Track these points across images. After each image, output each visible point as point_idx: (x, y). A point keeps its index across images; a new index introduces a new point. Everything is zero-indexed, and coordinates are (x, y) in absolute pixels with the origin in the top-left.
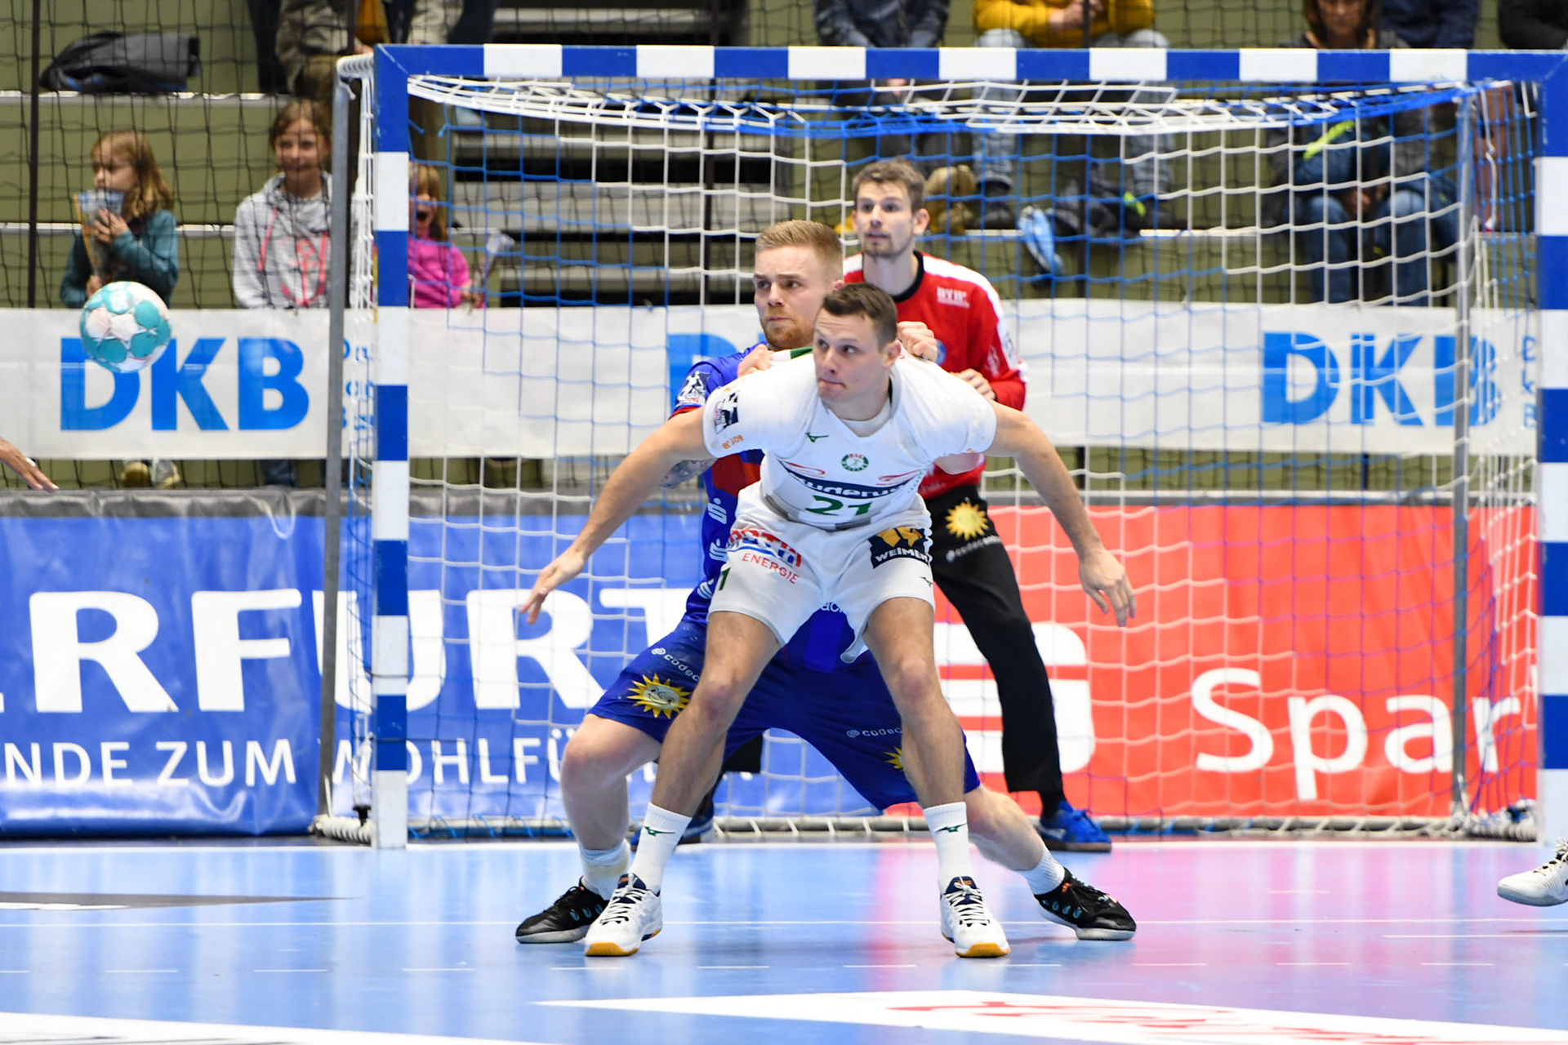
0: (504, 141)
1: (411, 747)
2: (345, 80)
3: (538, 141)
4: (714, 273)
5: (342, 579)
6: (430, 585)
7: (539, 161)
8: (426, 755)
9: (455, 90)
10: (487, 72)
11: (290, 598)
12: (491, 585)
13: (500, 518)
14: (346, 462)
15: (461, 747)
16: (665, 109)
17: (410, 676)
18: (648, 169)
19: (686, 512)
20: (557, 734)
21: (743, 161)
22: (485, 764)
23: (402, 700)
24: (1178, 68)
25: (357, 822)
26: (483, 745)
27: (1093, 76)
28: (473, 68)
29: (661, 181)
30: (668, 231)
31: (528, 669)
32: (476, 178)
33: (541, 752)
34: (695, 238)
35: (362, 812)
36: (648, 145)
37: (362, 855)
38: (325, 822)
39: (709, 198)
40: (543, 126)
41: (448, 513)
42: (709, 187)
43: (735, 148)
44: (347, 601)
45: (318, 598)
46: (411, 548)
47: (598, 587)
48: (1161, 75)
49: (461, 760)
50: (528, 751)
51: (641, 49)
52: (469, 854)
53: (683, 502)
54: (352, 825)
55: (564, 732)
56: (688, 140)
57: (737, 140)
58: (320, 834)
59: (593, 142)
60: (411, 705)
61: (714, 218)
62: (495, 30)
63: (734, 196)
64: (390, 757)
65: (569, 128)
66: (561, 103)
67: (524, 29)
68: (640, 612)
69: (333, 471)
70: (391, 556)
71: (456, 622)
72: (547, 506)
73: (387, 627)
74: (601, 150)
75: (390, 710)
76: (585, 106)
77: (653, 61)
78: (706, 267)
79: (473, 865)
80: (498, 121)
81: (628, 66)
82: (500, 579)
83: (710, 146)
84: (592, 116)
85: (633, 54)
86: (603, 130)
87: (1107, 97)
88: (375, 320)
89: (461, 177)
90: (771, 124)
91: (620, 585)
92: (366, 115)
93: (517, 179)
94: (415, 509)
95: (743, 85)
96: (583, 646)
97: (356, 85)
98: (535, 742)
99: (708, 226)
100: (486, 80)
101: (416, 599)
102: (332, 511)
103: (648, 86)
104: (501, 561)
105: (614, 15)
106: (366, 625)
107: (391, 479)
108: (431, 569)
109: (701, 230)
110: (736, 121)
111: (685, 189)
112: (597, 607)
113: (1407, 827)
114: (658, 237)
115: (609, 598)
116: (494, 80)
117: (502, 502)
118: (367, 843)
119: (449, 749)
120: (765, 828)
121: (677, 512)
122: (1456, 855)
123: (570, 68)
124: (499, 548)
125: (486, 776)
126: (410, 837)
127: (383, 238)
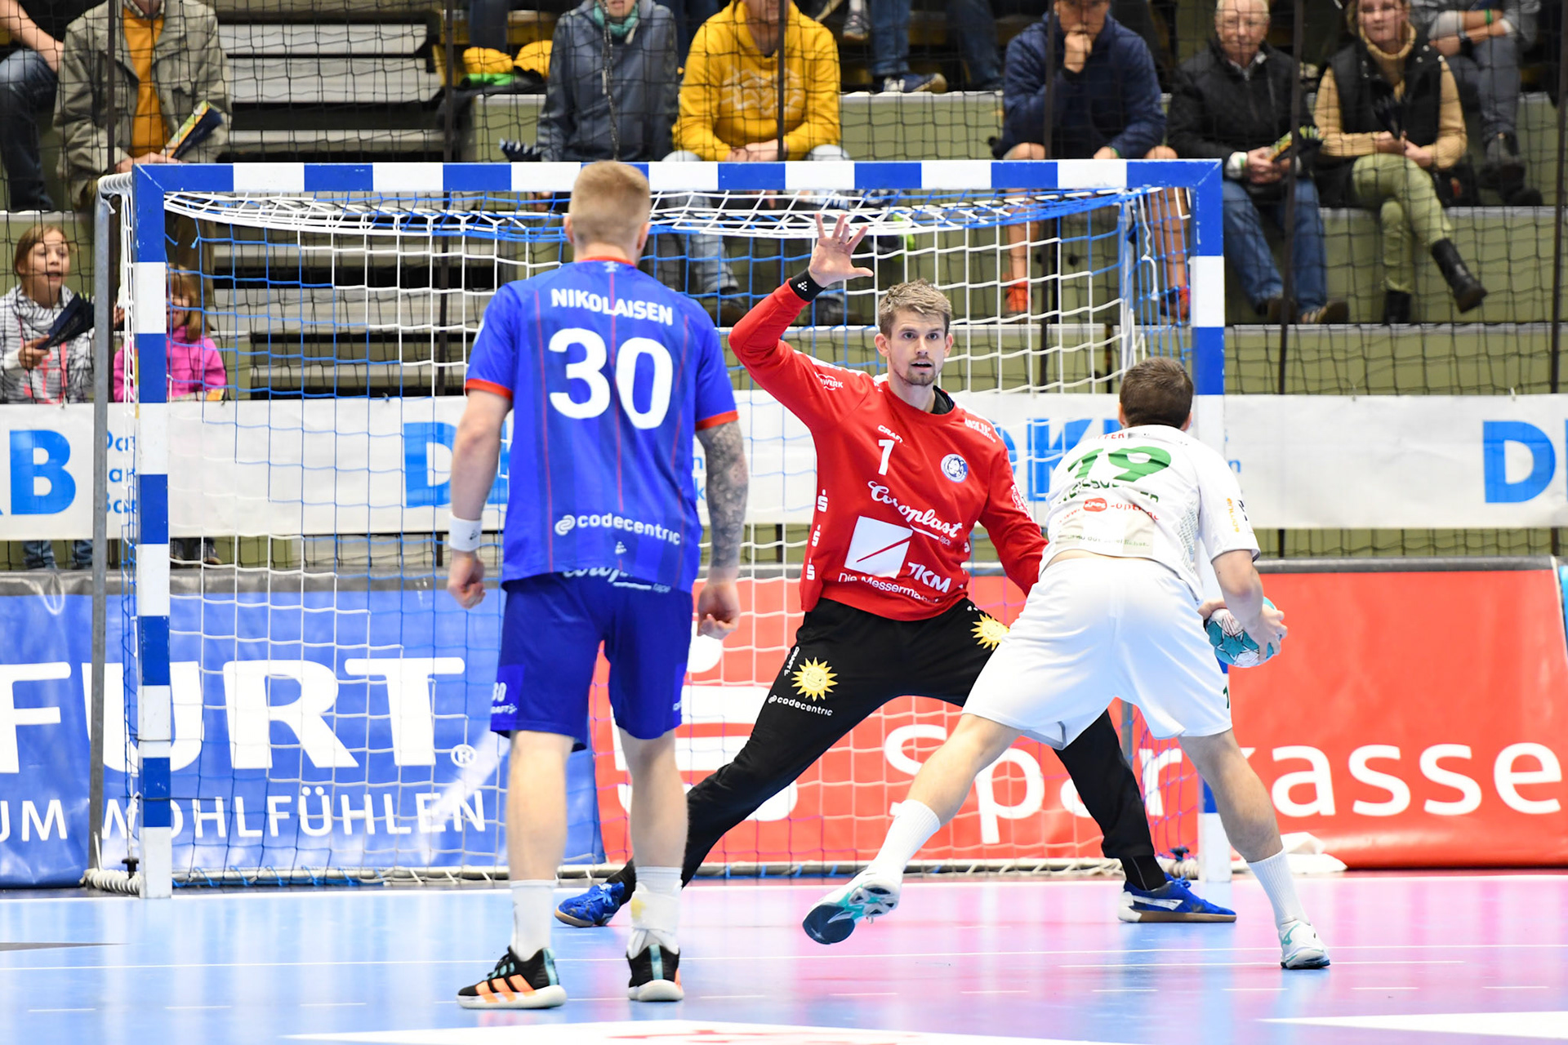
0: (250, 251)
1: (174, 805)
2: (106, 197)
3: (281, 250)
5: (109, 653)
6: (190, 657)
7: (283, 268)
8: (188, 814)
9: (206, 206)
10: (236, 188)
11: (60, 670)
12: (245, 655)
13: (253, 595)
15: (219, 804)
16: (397, 219)
17: (172, 740)
18: (382, 274)
19: (421, 587)
20: (306, 791)
21: (469, 264)
22: (241, 822)
23: (167, 760)
24: (865, 178)
25: (126, 875)
26: (239, 802)
27: (789, 187)
28: (225, 184)
29: (394, 284)
30: (401, 330)
31: (280, 732)
33: (292, 808)
34: (426, 335)
35: (131, 865)
36: (382, 251)
37: (130, 904)
38: (95, 875)
39: (442, 301)
40: (286, 237)
41: (205, 590)
43: (461, 252)
44: (114, 673)
45: (87, 669)
46: (172, 623)
47: (343, 657)
48: (850, 185)
49: (219, 815)
50: (280, 807)
51: (377, 166)
52: (228, 901)
53: (421, 580)
54: (121, 877)
55: (312, 789)
56: (418, 246)
57: (464, 244)
58: (91, 886)
59: (332, 250)
60: (174, 767)
61: (447, 316)
63: (462, 296)
64: (155, 815)
65: (310, 238)
66: (306, 217)
68: (381, 679)
70: (155, 631)
71: (214, 690)
72: (295, 583)
73: (149, 695)
74: (339, 258)
75: (155, 771)
76: (325, 218)
77: (388, 176)
78: (438, 361)
79: (231, 913)
81: (366, 182)
82: (253, 650)
83: (442, 251)
84: (331, 227)
85: (370, 170)
86: (339, 240)
88: (137, 415)
90: (494, 229)
91: (361, 655)
92: (126, 229)
93: (262, 285)
94: (175, 588)
95: (470, 196)
96: (330, 710)
97: (116, 201)
98: (287, 799)
100: (233, 194)
101: (174, 667)
102: (99, 590)
103: (382, 198)
104: (256, 634)
105: (350, 135)
106: (131, 693)
107: (154, 560)
108: (192, 642)
109: (431, 327)
110: (463, 227)
111: (417, 291)
112: (342, 674)
114: (392, 335)
115: (353, 666)
116: (244, 194)
117: (254, 580)
118: (136, 893)
119: (208, 805)
120: (495, 877)
121: (415, 587)
123: (312, 183)
124: (252, 622)
125: (242, 831)
126: (174, 887)
127: (142, 340)
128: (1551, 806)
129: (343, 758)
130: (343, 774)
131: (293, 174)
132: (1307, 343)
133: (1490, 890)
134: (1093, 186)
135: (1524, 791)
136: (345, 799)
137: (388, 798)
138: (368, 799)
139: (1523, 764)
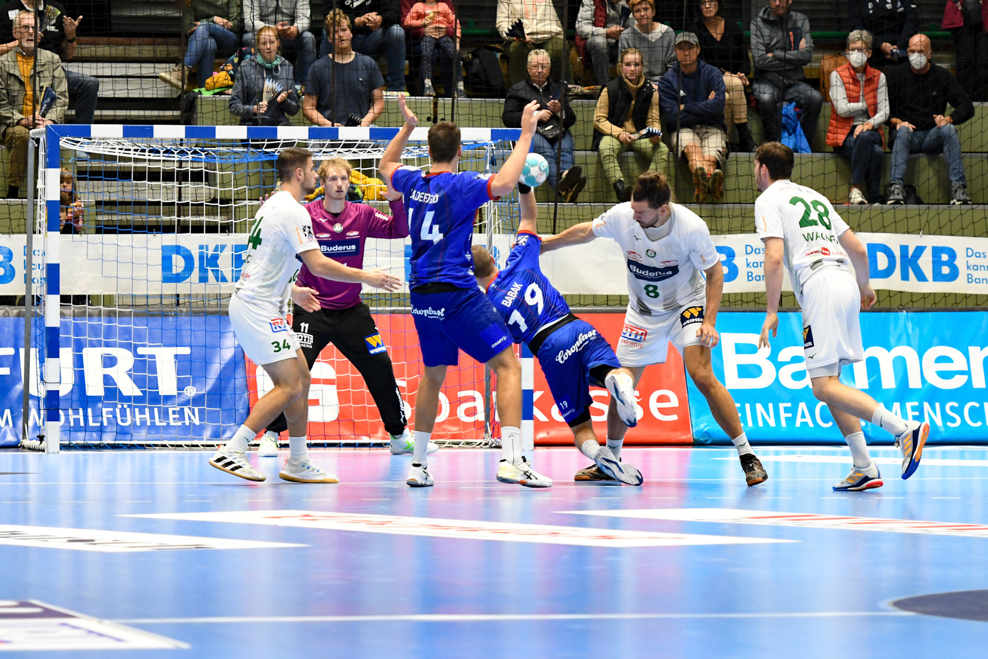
0: (95, 164)
1: (61, 412)
2: (33, 139)
3: (109, 164)
4: (182, 218)
5: (33, 343)
6: (68, 346)
7: (109, 172)
8: (67, 416)
9: (79, 144)
10: (92, 135)
11: (10, 351)
12: (92, 345)
13: (96, 318)
14: (33, 296)
15: (81, 411)
16: (162, 151)
17: (60, 383)
18: (154, 176)
19: (172, 315)
20: (120, 406)
21: (192, 172)
22: (90, 419)
23: (58, 392)
24: (374, 134)
25: (39, 442)
26: (90, 410)
27: (340, 138)
28: (87, 134)
29: (159, 181)
30: (162, 201)
31: (107, 379)
32: (85, 179)
33: (114, 413)
34: (173, 204)
35: (41, 438)
36: (154, 166)
37: (41, 455)
38: (26, 442)
39: (180, 188)
40: (113, 158)
41: (74, 316)
42: (180, 184)
43: (188, 167)
44: (33, 352)
45: (22, 351)
46: (61, 331)
47: (136, 347)
48: (367, 137)
49: (81, 416)
50: (108, 413)
51: (155, 127)
52: (85, 455)
53: (171, 311)
54: (36, 443)
55: (122, 405)
56: (171, 164)
57: (190, 164)
58: (24, 447)
59: (132, 164)
60: (61, 394)
61: (183, 195)
62: (94, 119)
63: (189, 187)
64: (53, 416)
65: (122, 159)
66: (122, 149)
67: (104, 118)
68: (153, 357)
69: (28, 301)
70: (53, 333)
71: (79, 362)
72: (115, 312)
73: (50, 362)
74: (135, 167)
75: (53, 396)
76: (130, 150)
77: (160, 131)
78: (179, 216)
79: (86, 461)
80: (94, 156)
81: (150, 134)
82: (96, 343)
83: (180, 167)
84: (132, 155)
85: (152, 128)
86: (136, 160)
87: (345, 146)
88: (46, 237)
89: (79, 179)
90: (203, 156)
91: (144, 346)
92: (42, 153)
93: (101, 180)
94: (62, 315)
95: (194, 140)
96: (130, 370)
97: (38, 141)
98: (111, 409)
99: (180, 200)
100: (91, 139)
101: (62, 350)
102: (28, 315)
103: (157, 141)
104: (96, 336)
105: (141, 113)
106: (42, 361)
107: (53, 302)
108: (68, 340)
109: (176, 201)
110: (190, 156)
111: (169, 184)
112: (136, 354)
113: (468, 443)
114: (158, 203)
115: (141, 351)
116: (95, 139)
117: (97, 311)
118: (43, 451)
119: (76, 411)
120: (203, 446)
121: (168, 316)
122: (486, 455)
123: (126, 134)
124: (95, 331)
125: (91, 424)
126: (61, 449)
127: (49, 203)
128: (674, 417)
129: (138, 392)
130: (137, 399)
131: (118, 130)
132: (567, 211)
133: (646, 455)
134: (475, 140)
135: (662, 411)
136: (137, 410)
137: (156, 410)
138: (147, 410)
139: (661, 399)
